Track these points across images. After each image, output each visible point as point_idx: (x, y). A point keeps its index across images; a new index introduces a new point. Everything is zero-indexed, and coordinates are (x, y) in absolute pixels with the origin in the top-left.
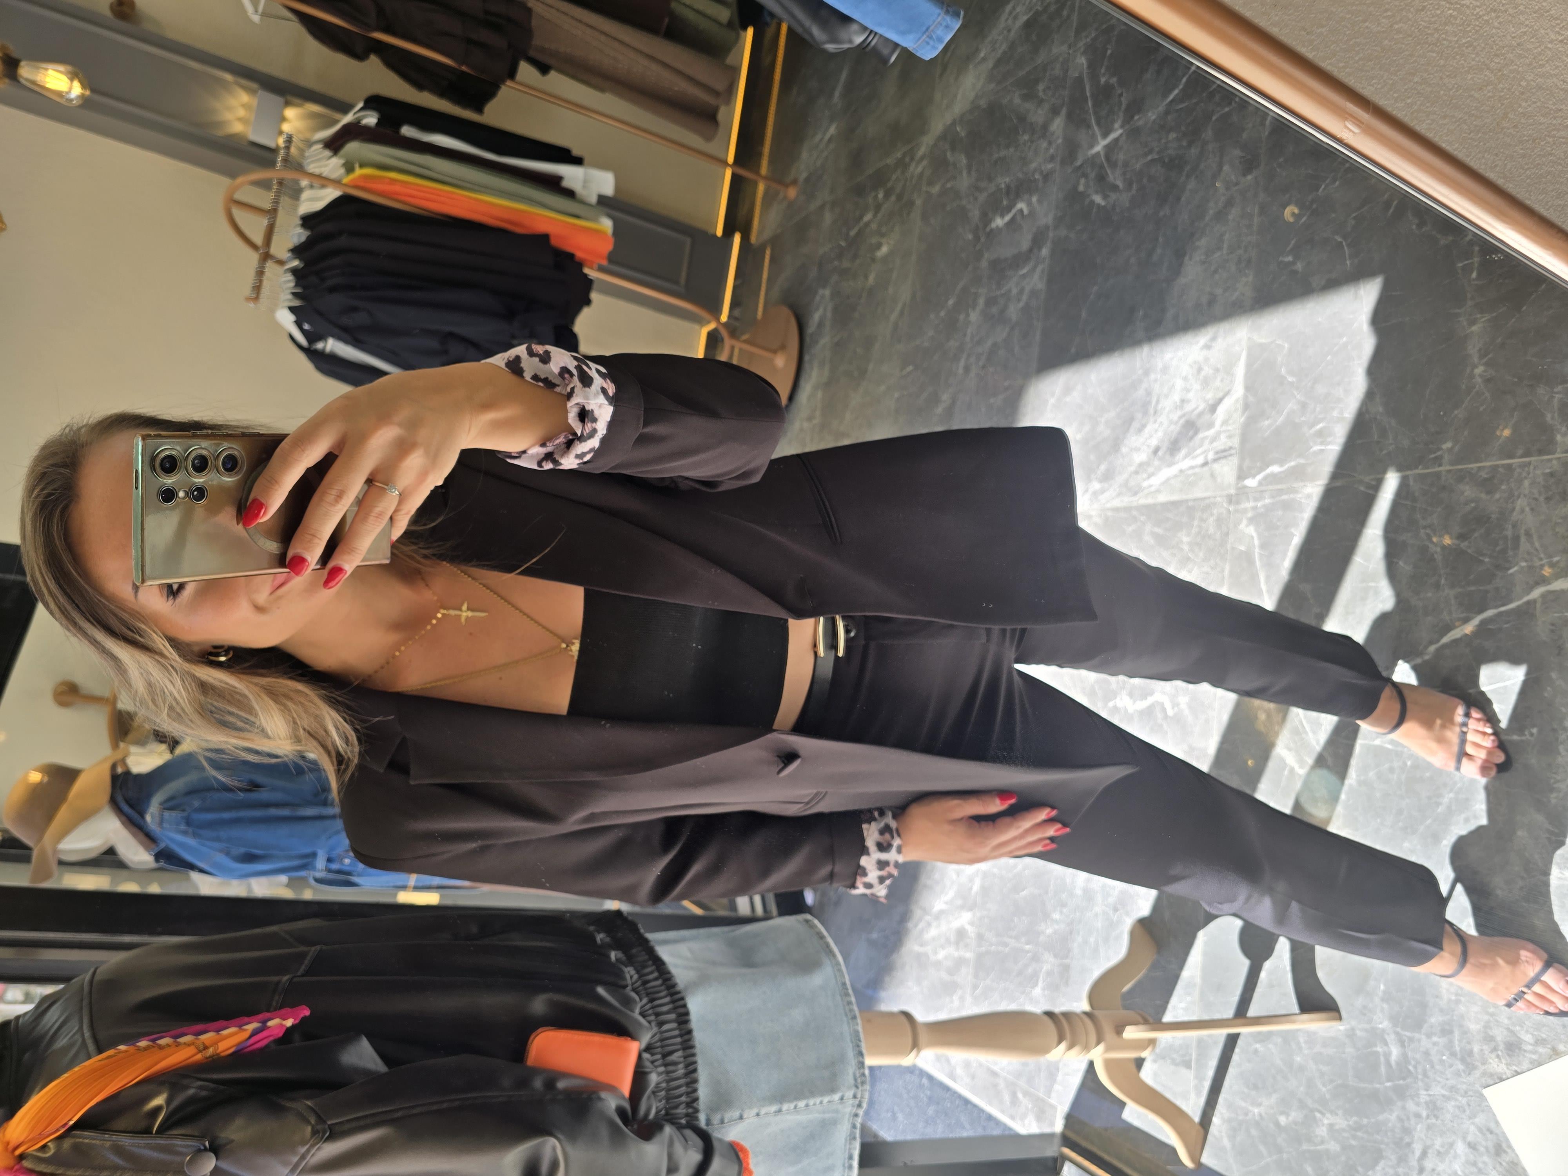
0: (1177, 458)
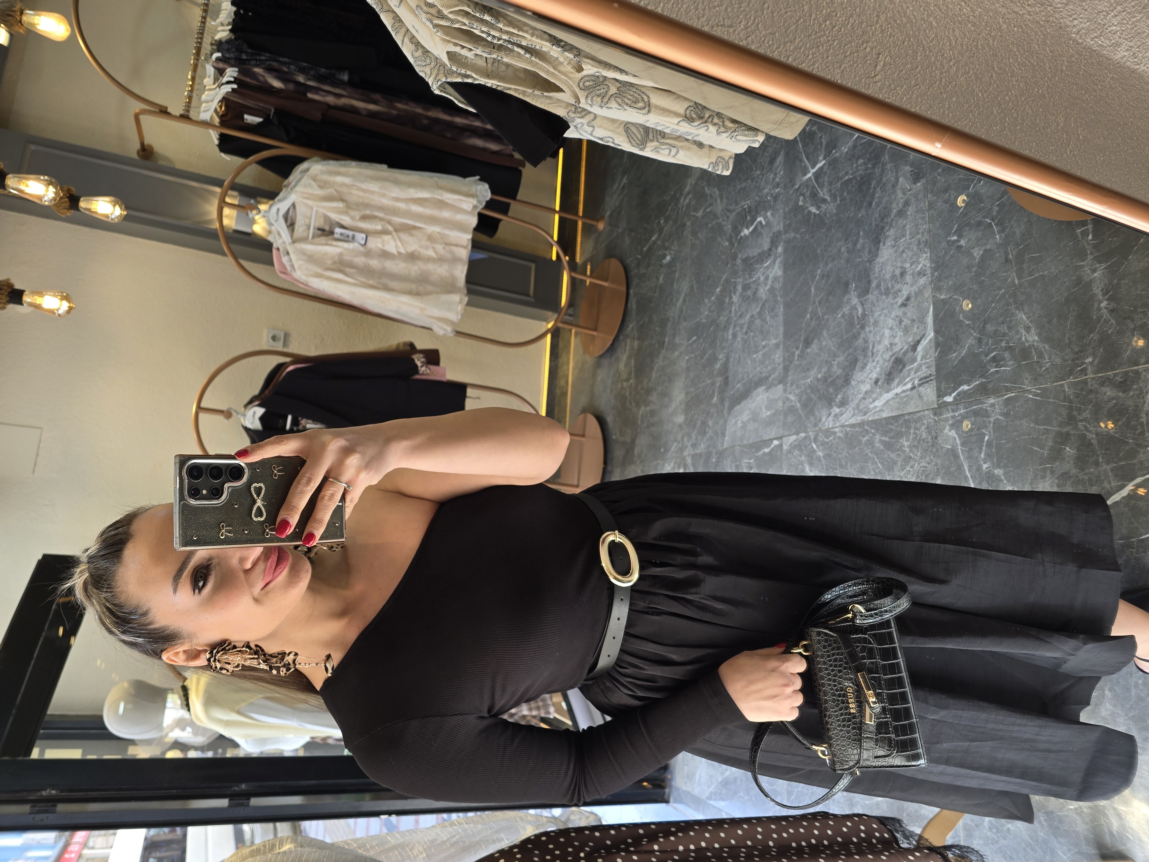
0: (893, 386)
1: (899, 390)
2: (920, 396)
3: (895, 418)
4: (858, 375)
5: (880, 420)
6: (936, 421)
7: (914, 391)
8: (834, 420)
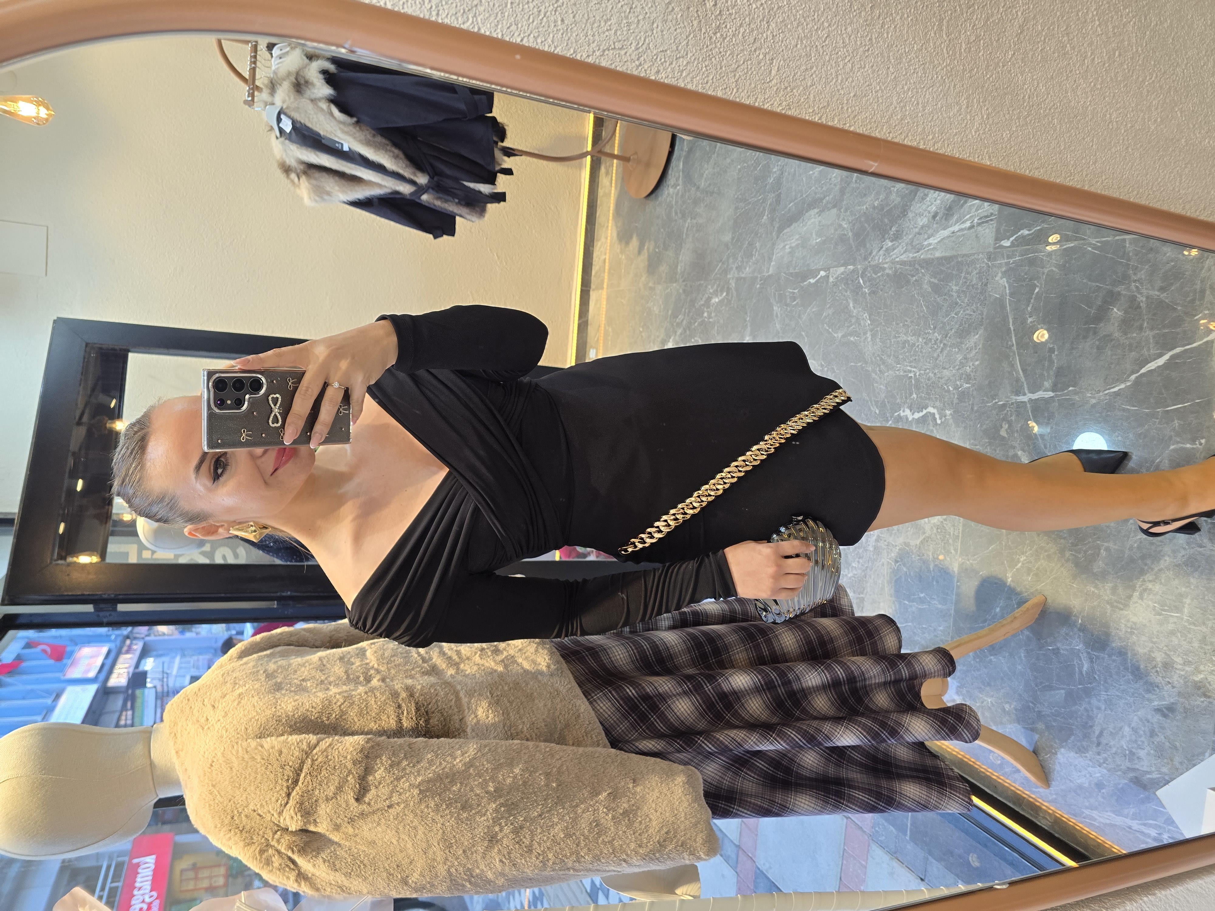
0: (951, 222)
1: (956, 228)
2: (977, 237)
3: (948, 259)
4: (917, 207)
5: (933, 259)
6: (989, 267)
7: (973, 230)
8: (885, 254)
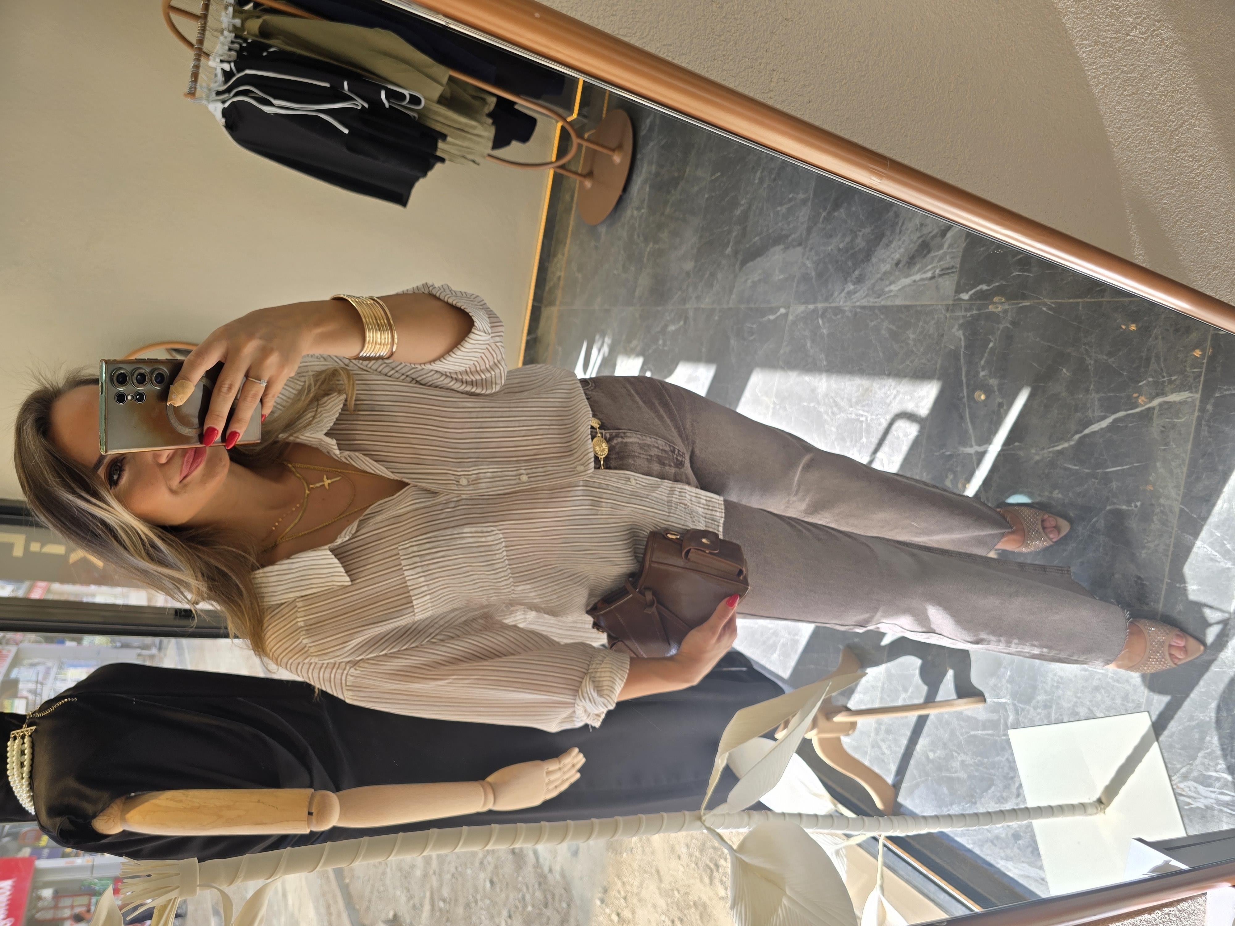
0: (913, 271)
1: (917, 277)
2: (937, 288)
3: (907, 307)
4: (880, 253)
5: (892, 306)
6: (946, 318)
7: (933, 281)
8: (846, 298)
